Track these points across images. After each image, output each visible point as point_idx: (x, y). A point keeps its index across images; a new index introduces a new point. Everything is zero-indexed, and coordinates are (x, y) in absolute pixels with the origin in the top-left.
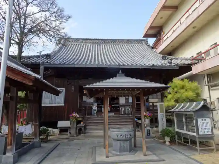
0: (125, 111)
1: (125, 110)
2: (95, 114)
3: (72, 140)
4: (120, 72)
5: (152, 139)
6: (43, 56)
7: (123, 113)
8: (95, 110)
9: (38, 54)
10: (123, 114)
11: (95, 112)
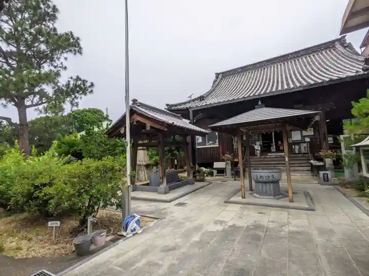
0: (300, 149)
1: (300, 147)
2: (259, 155)
3: (226, 181)
4: (260, 103)
5: (332, 187)
6: (194, 100)
7: (297, 152)
8: (258, 150)
9: (189, 99)
10: (298, 154)
11: (259, 152)
